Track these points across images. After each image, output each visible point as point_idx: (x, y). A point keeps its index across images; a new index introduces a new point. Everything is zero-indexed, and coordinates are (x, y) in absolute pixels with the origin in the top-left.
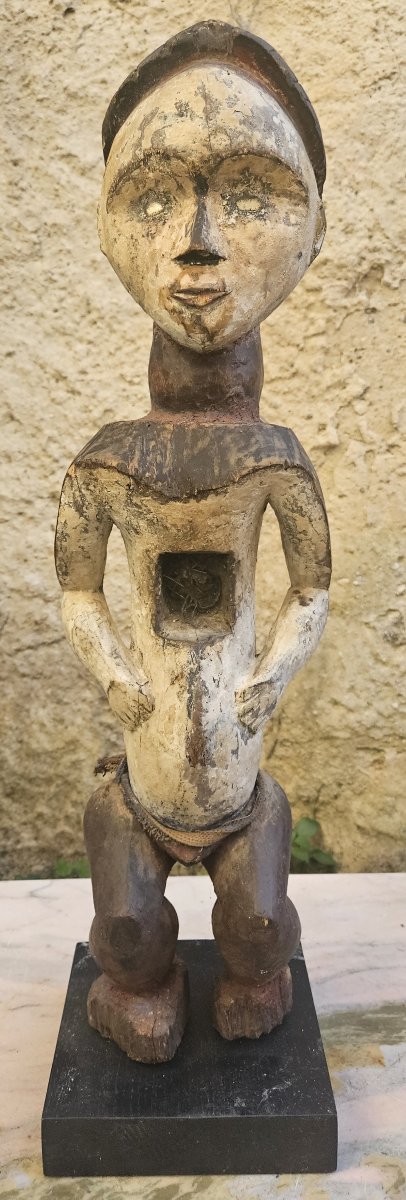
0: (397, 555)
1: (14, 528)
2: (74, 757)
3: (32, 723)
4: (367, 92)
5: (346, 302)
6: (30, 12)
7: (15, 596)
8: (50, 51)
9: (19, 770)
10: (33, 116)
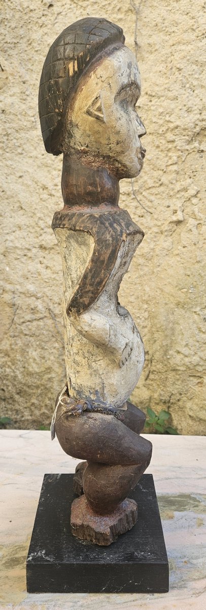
1: (22, 262)
2: (49, 376)
3: (30, 358)
4: (200, 39)
5: (187, 147)
6: (32, 7)
7: (23, 296)
8: (41, 26)
9: (24, 382)
10: (33, 59)
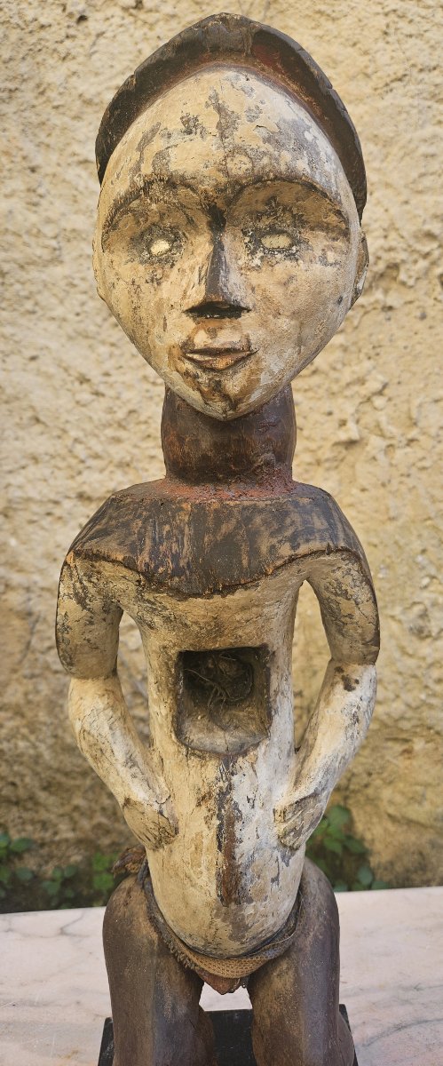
0: (421, 548)
1: (43, 528)
4: (380, 94)
6: (43, 20)
7: (46, 595)
8: (64, 59)
9: (55, 764)
10: (49, 123)
